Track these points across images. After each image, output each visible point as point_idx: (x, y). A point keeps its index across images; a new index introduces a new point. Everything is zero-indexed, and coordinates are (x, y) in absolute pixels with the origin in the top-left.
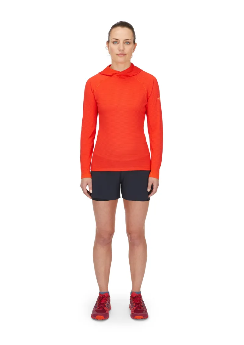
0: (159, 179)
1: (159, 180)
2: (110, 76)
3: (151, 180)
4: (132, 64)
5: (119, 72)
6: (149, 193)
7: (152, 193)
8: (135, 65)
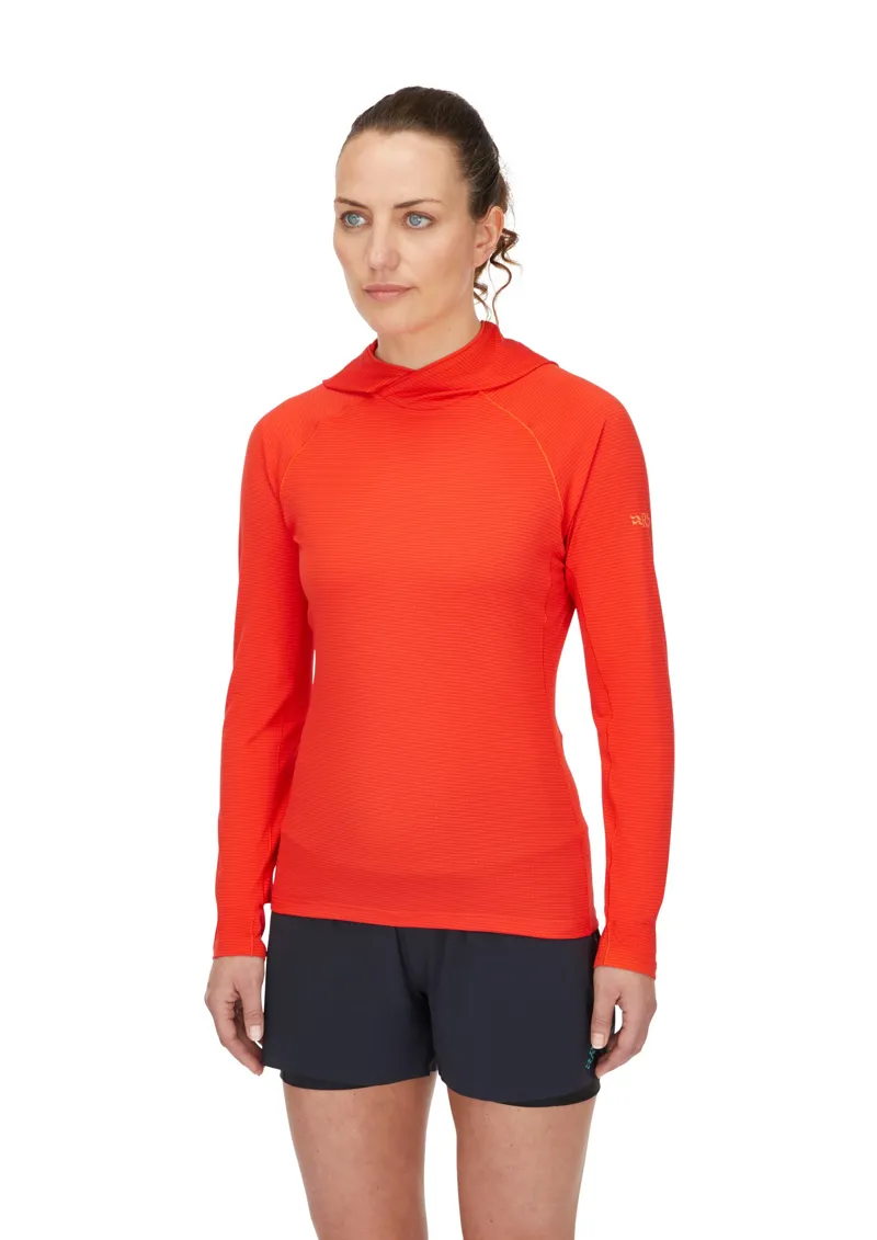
0: (658, 972)
1: (657, 983)
2: (367, 396)
3: (610, 979)
4: (490, 331)
5: (410, 372)
6: (601, 1056)
7: (616, 1055)
8: (507, 332)
